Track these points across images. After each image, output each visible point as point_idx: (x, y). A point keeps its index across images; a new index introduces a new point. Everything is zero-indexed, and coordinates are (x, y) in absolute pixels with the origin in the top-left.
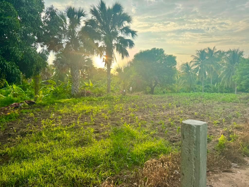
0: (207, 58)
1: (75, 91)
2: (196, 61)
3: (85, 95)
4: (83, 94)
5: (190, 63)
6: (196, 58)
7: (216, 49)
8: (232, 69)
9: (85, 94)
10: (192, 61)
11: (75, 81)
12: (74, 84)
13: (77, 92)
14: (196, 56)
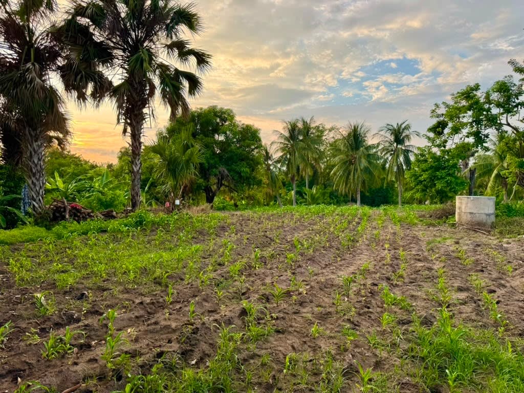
0: (301, 138)
1: (35, 203)
2: (281, 143)
3: (67, 216)
4: (60, 212)
5: (271, 145)
6: (282, 135)
7: (315, 122)
8: (353, 161)
9: (65, 211)
10: (275, 142)
11: (34, 175)
12: (30, 182)
13: (40, 207)
14: (282, 132)
